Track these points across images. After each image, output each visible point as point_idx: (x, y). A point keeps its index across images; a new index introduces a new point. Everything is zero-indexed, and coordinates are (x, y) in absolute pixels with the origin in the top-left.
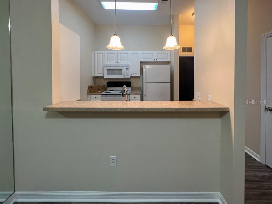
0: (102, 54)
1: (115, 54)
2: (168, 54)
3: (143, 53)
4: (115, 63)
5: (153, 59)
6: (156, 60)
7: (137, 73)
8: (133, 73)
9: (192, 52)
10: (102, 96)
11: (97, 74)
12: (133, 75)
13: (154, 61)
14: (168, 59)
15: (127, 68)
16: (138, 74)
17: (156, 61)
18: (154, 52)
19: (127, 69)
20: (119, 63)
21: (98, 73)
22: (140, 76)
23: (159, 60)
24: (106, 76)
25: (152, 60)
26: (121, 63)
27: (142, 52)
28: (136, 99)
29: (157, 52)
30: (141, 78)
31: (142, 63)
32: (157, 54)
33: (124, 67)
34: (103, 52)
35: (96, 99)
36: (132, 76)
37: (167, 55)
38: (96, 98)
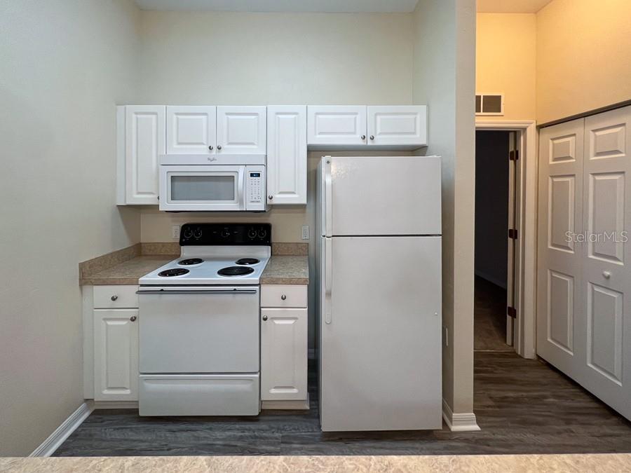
0: (154, 117)
1: (206, 114)
2: (418, 116)
3: (317, 114)
4: (205, 152)
5: (359, 136)
6: (372, 138)
7: (293, 193)
8: (280, 193)
9: (500, 111)
10: (139, 292)
11: (136, 196)
12: (279, 199)
13: (360, 142)
14: (418, 136)
15: (255, 170)
16: (300, 197)
17: (370, 143)
18: (365, 106)
19: (252, 175)
20: (223, 152)
21: (139, 193)
22: (304, 201)
23: (381, 141)
24: (166, 205)
25: (356, 140)
26: (228, 150)
27: (313, 109)
28: (288, 302)
29: (373, 109)
30: (310, 211)
31: (315, 152)
32: (376, 115)
33: (241, 170)
34: (160, 109)
35: (116, 304)
36: (275, 202)
37: (415, 119)
38: (114, 299)
